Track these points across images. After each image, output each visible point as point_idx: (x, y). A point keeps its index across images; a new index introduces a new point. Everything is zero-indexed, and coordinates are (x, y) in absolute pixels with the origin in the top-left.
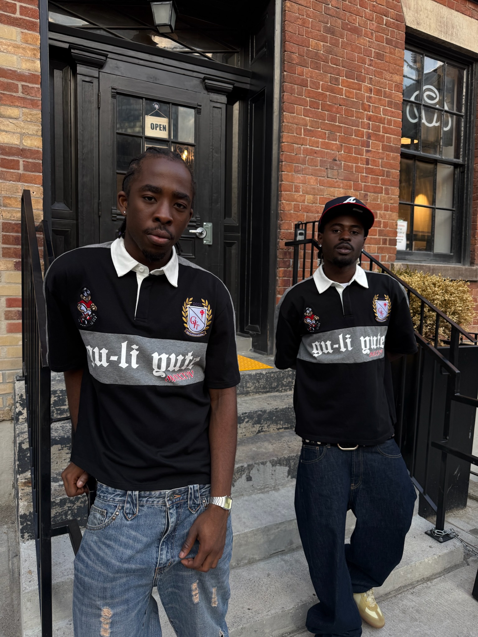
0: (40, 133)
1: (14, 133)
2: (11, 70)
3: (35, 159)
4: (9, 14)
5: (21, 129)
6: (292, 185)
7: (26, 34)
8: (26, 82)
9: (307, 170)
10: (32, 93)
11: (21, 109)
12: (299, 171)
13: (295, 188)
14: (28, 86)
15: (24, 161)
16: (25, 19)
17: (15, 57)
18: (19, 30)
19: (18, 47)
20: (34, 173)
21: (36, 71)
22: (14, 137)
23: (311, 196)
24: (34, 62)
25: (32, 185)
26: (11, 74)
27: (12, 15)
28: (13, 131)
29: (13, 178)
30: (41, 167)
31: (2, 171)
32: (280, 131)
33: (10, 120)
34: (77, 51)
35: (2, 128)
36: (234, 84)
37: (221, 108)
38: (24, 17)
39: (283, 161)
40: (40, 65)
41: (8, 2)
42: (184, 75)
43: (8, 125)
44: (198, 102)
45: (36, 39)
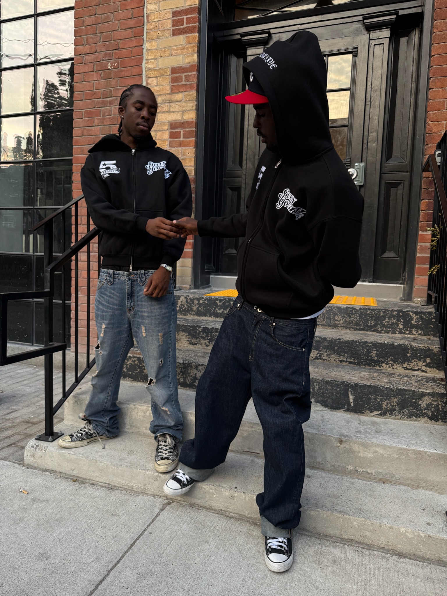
0: (194, 108)
1: (178, 112)
2: (178, 67)
3: (190, 128)
4: (179, 27)
5: (183, 107)
6: (444, 102)
7: (189, 37)
8: (187, 72)
10: (190, 79)
11: (183, 93)
14: (188, 75)
15: (183, 131)
16: (189, 27)
17: (181, 56)
18: (185, 35)
19: (184, 49)
20: (189, 139)
21: (194, 62)
22: (179, 114)
24: (193, 56)
25: (188, 147)
26: (178, 70)
27: (181, 27)
28: (178, 110)
29: (176, 145)
30: (194, 133)
31: (170, 141)
32: (431, 44)
33: (177, 103)
34: (246, 38)
35: (172, 110)
36: (397, 14)
37: (383, 44)
38: (188, 25)
39: (431, 78)
40: (199, 56)
41: (179, 19)
42: (343, 23)
43: (175, 107)
44: (355, 45)
45: (196, 38)
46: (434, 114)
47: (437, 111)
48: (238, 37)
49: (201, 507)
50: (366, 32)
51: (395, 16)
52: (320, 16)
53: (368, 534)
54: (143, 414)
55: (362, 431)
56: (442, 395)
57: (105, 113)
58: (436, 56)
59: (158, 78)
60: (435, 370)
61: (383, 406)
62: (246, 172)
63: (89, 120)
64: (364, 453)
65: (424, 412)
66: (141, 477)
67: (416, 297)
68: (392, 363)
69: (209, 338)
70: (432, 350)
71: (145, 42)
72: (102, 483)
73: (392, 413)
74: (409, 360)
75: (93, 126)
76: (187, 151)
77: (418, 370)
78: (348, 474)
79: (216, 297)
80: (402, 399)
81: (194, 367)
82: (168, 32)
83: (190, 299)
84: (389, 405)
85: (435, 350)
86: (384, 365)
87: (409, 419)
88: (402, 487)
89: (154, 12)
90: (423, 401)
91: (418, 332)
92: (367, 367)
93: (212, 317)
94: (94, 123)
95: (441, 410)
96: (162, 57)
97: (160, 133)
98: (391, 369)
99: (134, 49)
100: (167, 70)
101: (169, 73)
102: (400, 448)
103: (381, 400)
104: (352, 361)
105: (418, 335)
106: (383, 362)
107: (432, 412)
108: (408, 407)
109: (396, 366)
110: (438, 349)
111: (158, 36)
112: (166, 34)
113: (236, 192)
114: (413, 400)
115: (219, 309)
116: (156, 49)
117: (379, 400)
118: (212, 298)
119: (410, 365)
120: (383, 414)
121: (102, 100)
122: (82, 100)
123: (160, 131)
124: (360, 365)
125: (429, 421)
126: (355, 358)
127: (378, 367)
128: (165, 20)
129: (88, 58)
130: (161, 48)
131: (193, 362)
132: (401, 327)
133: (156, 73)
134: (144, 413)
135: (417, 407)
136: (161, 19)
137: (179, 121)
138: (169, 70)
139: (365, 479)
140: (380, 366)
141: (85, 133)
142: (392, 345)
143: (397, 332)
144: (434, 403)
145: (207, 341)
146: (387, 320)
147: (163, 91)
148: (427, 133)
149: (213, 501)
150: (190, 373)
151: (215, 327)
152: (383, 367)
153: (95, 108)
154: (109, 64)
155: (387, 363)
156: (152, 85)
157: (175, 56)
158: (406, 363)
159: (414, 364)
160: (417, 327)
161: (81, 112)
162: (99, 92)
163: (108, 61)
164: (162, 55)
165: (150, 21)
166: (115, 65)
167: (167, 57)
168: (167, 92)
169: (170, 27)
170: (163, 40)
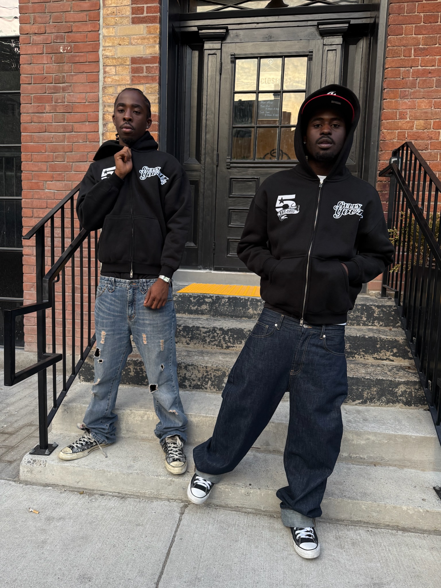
0: (157, 101)
2: (139, 57)
4: (139, 16)
6: (396, 112)
7: (150, 27)
8: (148, 63)
9: (418, 93)
10: (152, 71)
11: (145, 85)
12: (407, 96)
13: (399, 116)
14: (150, 66)
16: (149, 16)
17: (142, 46)
18: (145, 25)
19: (144, 39)
21: (156, 54)
23: (422, 122)
24: (154, 47)
26: (139, 60)
27: (141, 16)
30: (157, 127)
32: (385, 58)
34: (204, 31)
36: (349, 22)
37: (336, 50)
38: (149, 15)
39: (385, 89)
40: (160, 48)
41: (139, 7)
42: (298, 26)
44: (310, 49)
45: (157, 29)
46: (388, 123)
47: (390, 121)
48: (195, 29)
49: (217, 506)
50: (320, 38)
51: (347, 25)
52: (277, 17)
53: (375, 514)
54: (140, 418)
55: (352, 420)
56: (415, 383)
57: (57, 100)
58: (390, 69)
59: (117, 67)
60: (401, 358)
61: (364, 395)
62: (205, 167)
63: (39, 106)
64: (358, 441)
65: (399, 398)
66: (154, 483)
67: (371, 290)
68: (364, 354)
69: (190, 336)
70: (399, 341)
71: (101, 27)
72: (111, 492)
73: (372, 401)
74: (379, 351)
75: (44, 113)
77: (385, 360)
78: (343, 460)
79: (190, 294)
80: (381, 388)
81: (183, 367)
82: (127, 20)
84: (369, 394)
85: (401, 342)
86: (356, 356)
87: (387, 406)
88: (391, 468)
90: (399, 389)
91: (379, 323)
93: (186, 313)
94: (45, 109)
95: (414, 396)
96: (120, 45)
98: (363, 359)
99: (89, 34)
101: (128, 63)
102: (389, 434)
103: (363, 390)
105: (380, 326)
106: (356, 354)
107: (406, 398)
108: (385, 395)
109: (367, 356)
110: (404, 340)
111: (116, 23)
112: (125, 21)
113: (194, 186)
114: (391, 389)
115: (193, 306)
116: (114, 36)
117: (360, 390)
118: (185, 295)
119: (379, 355)
120: (364, 402)
121: (54, 86)
122: (31, 84)
125: (404, 406)
127: (351, 358)
128: (124, 6)
129: (36, 38)
130: (119, 36)
131: (182, 363)
132: (365, 319)
133: (114, 61)
134: (142, 417)
135: (394, 394)
136: (119, 5)
138: (128, 59)
139: (358, 463)
141: (35, 119)
142: (364, 338)
143: (361, 324)
144: (408, 390)
145: (188, 339)
146: (352, 314)
147: (122, 81)
148: (381, 140)
149: (229, 499)
150: (179, 373)
151: (196, 326)
152: (356, 358)
153: (45, 93)
154: (61, 47)
155: (359, 354)
156: (110, 74)
157: (135, 45)
158: (376, 354)
159: (383, 354)
160: (379, 319)
161: (29, 97)
162: (50, 76)
163: (60, 44)
164: (120, 43)
165: (107, 6)
166: (68, 48)
167: (127, 46)
168: (127, 83)
169: (129, 14)
170: (121, 27)
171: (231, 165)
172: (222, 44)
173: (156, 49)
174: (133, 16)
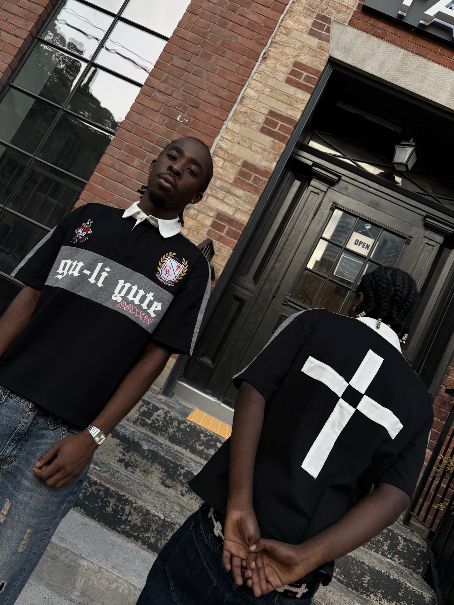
0: (251, 212)
1: (232, 206)
2: (252, 164)
3: (237, 229)
4: (270, 128)
5: (238, 205)
7: (276, 143)
8: (259, 174)
10: (259, 183)
11: (245, 192)
14: (259, 178)
15: (229, 228)
16: (280, 134)
17: (260, 156)
18: (272, 139)
19: (265, 150)
20: (231, 239)
21: (270, 169)
22: (231, 209)
24: (272, 162)
25: (226, 246)
26: (251, 167)
27: (272, 129)
28: (232, 205)
29: (215, 236)
30: (239, 236)
31: (210, 229)
33: (234, 197)
34: (317, 169)
35: (226, 200)
37: (434, 246)
38: (280, 132)
40: (276, 166)
41: (273, 121)
42: (407, 208)
43: (231, 200)
44: (411, 234)
45: (282, 148)
48: (310, 163)
50: (424, 228)
59: (226, 162)
63: (128, 156)
71: (228, 119)
74: (398, 601)
75: (130, 165)
76: (223, 249)
79: (202, 429)
82: (256, 125)
83: (169, 417)
89: (251, 98)
92: (354, 591)
94: (132, 162)
96: (239, 144)
97: (203, 216)
99: (213, 119)
100: (239, 160)
101: (239, 163)
104: (341, 579)
105: (399, 563)
106: (372, 593)
109: (384, 602)
111: (244, 123)
112: (255, 126)
113: (239, 303)
115: (200, 445)
116: (237, 134)
118: (196, 428)
121: (154, 146)
122: (131, 132)
123: (203, 213)
124: (348, 587)
126: (345, 577)
127: (365, 597)
128: (260, 112)
129: (159, 95)
130: (242, 136)
131: (176, 523)
132: (386, 548)
133: (226, 155)
136: (255, 109)
137: (229, 216)
138: (241, 160)
140: (368, 596)
141: (117, 166)
142: (389, 578)
143: (380, 553)
145: (185, 489)
147: (225, 177)
152: (370, 598)
153: (141, 148)
154: (180, 116)
155: (376, 595)
157: (253, 151)
158: (394, 602)
160: (401, 555)
161: (122, 143)
162: (154, 135)
163: (180, 112)
164: (240, 142)
165: (243, 104)
166: (185, 120)
167: (245, 148)
168: (229, 181)
169: (261, 122)
170: (248, 129)
171: (289, 303)
172: (329, 188)
173: (272, 165)
174: (264, 125)
